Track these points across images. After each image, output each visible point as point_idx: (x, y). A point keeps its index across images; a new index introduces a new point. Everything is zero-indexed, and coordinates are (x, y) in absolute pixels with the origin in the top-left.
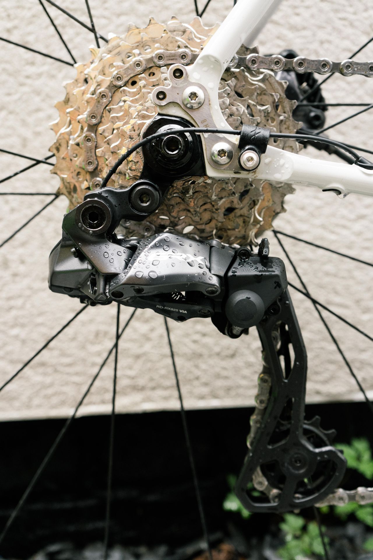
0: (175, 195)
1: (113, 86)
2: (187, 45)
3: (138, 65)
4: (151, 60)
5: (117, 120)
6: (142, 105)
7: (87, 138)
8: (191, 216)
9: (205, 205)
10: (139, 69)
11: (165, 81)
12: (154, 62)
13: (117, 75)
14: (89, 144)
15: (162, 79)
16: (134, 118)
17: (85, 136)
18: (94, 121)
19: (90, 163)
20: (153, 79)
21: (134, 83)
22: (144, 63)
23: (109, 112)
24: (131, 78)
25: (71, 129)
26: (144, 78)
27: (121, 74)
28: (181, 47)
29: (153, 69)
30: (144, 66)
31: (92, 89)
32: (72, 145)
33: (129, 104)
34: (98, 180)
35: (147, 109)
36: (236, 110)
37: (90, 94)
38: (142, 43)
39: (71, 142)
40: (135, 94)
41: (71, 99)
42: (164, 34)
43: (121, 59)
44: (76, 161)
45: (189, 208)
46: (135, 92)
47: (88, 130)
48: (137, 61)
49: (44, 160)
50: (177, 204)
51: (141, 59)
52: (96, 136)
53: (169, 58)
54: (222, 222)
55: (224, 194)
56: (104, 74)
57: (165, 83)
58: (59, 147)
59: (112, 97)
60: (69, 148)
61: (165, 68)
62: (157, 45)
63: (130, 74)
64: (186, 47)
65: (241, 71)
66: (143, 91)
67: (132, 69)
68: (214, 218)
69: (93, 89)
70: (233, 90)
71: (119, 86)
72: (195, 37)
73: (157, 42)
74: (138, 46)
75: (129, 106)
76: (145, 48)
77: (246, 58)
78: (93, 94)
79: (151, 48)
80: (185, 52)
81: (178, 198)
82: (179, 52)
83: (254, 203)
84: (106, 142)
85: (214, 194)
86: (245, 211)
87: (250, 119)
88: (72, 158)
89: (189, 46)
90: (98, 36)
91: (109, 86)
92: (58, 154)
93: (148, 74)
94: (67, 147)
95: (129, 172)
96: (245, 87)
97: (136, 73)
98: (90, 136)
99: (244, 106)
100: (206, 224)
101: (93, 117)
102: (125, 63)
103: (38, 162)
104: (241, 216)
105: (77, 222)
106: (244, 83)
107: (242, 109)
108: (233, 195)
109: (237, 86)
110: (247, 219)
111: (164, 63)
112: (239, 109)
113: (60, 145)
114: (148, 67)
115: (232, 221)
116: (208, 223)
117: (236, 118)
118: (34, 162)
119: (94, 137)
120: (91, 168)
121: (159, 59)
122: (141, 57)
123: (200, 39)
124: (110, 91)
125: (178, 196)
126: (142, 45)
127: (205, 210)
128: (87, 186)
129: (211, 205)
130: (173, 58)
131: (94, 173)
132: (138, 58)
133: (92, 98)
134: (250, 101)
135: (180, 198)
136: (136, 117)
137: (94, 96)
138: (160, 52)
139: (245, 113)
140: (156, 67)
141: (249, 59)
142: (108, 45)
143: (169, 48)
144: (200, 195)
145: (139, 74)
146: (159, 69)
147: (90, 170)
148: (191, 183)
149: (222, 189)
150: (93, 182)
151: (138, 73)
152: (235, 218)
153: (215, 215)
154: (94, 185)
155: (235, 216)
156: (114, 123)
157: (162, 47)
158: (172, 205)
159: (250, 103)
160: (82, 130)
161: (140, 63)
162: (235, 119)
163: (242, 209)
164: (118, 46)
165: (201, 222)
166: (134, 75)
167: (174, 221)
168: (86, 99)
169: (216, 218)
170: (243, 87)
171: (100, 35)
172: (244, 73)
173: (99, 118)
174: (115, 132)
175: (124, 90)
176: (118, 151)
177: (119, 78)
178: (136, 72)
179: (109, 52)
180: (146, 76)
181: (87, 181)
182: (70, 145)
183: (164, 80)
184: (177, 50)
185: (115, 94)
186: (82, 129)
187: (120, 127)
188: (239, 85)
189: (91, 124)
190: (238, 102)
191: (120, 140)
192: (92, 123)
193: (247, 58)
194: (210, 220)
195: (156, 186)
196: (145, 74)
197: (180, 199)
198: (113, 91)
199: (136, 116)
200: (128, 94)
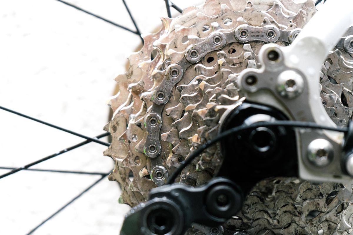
0: (252, 194)
1: (186, 61)
2: (274, 20)
3: (217, 39)
4: (233, 35)
5: (189, 102)
6: (221, 86)
7: (152, 119)
8: (269, 218)
9: (287, 206)
10: (218, 44)
11: (249, 61)
12: (236, 38)
13: (192, 50)
14: (154, 126)
15: (245, 58)
16: (211, 101)
17: (149, 117)
18: (161, 100)
19: (153, 148)
20: (234, 57)
21: (210, 60)
22: (224, 37)
23: (180, 91)
24: (208, 53)
25: (133, 106)
26: (223, 55)
27: (196, 49)
28: (267, 22)
29: (234, 45)
30: (224, 42)
31: (160, 63)
32: (132, 125)
33: (205, 85)
34: (161, 169)
35: (229, 93)
36: (329, 97)
37: (158, 69)
38: (222, 15)
39: (131, 122)
40: (211, 73)
41: (134, 73)
42: (247, 6)
43: (197, 32)
44: (135, 144)
45: (267, 209)
46: (211, 70)
47: (153, 110)
48: (216, 36)
49: (96, 139)
50: (253, 204)
51: (221, 33)
52: (162, 117)
53: (254, 34)
54: (303, 228)
55: (309, 195)
56: (176, 47)
57: (248, 63)
58: (116, 125)
59: (184, 73)
60: (128, 128)
61: (249, 45)
62: (240, 19)
63: (206, 50)
64: (273, 22)
65: (336, 53)
66: (223, 70)
67: (210, 44)
68: (295, 222)
69: (162, 63)
70: (326, 74)
71: (194, 63)
72: (283, 12)
73: (239, 16)
74: (217, 18)
75: (205, 86)
76: (225, 21)
77: (344, 40)
78: (161, 69)
79: (231, 22)
80: (273, 29)
81: (255, 198)
82: (265, 28)
83: (343, 207)
84: (174, 125)
85: (299, 196)
86: (331, 216)
87: (345, 109)
88: (131, 140)
89: (275, 22)
90: (170, 4)
91: (181, 61)
92: (114, 134)
93: (227, 51)
94: (126, 126)
95: (200, 164)
96: (340, 72)
97: (215, 49)
98: (155, 116)
99: (338, 94)
100: (285, 228)
101: (161, 95)
102: (200, 36)
103: (89, 140)
104: (327, 221)
105: (140, 226)
106: (339, 67)
107: (336, 97)
108: (321, 197)
109: (330, 70)
110: (333, 224)
111: (247, 40)
112: (333, 97)
113: (117, 123)
114: (229, 43)
115: (315, 226)
116: (287, 227)
117: (330, 107)
118: (85, 140)
119: (160, 118)
120: (152, 154)
121: (242, 35)
122: (220, 31)
123: (288, 14)
124: (183, 66)
125: (256, 195)
126: (221, 17)
127: (286, 212)
128: (147, 173)
129: (293, 207)
130: (259, 34)
131: (156, 160)
132: (217, 32)
133: (159, 73)
134: (345, 88)
135: (258, 197)
136: (213, 100)
137: (163, 71)
138: (244, 27)
139: (340, 101)
140: (238, 44)
141: (347, 40)
142: (182, 15)
143: (252, 23)
144: (282, 196)
145: (217, 51)
146: (241, 45)
147: (151, 156)
148: (276, 183)
149: (308, 190)
150: (154, 171)
151: (217, 49)
152: (319, 223)
153: (296, 219)
154: (155, 173)
155: (319, 221)
156: (185, 104)
157: (246, 21)
158: (248, 205)
159: (345, 91)
160: (145, 109)
161: (220, 38)
162: (328, 108)
163: (328, 213)
164: (194, 17)
165: (279, 226)
166: (211, 51)
167: (247, 223)
168: (153, 74)
169: (297, 223)
170: (337, 71)
171: (172, 3)
172: (340, 56)
173: (167, 96)
174: (186, 114)
175: (199, 68)
176: (189, 138)
177: (193, 53)
178: (214, 47)
179: (183, 23)
180: (225, 52)
181: (146, 168)
182: (129, 125)
183: (247, 60)
184: (263, 26)
185: (187, 71)
186: (145, 107)
187: (193, 110)
188: (332, 69)
189: (157, 103)
190: (331, 89)
191: (191, 124)
192: (159, 102)
193: (346, 40)
194: (289, 225)
195: (238, 187)
196: (224, 51)
197: (258, 199)
198: (186, 67)
199: (213, 98)
200: (203, 72)
